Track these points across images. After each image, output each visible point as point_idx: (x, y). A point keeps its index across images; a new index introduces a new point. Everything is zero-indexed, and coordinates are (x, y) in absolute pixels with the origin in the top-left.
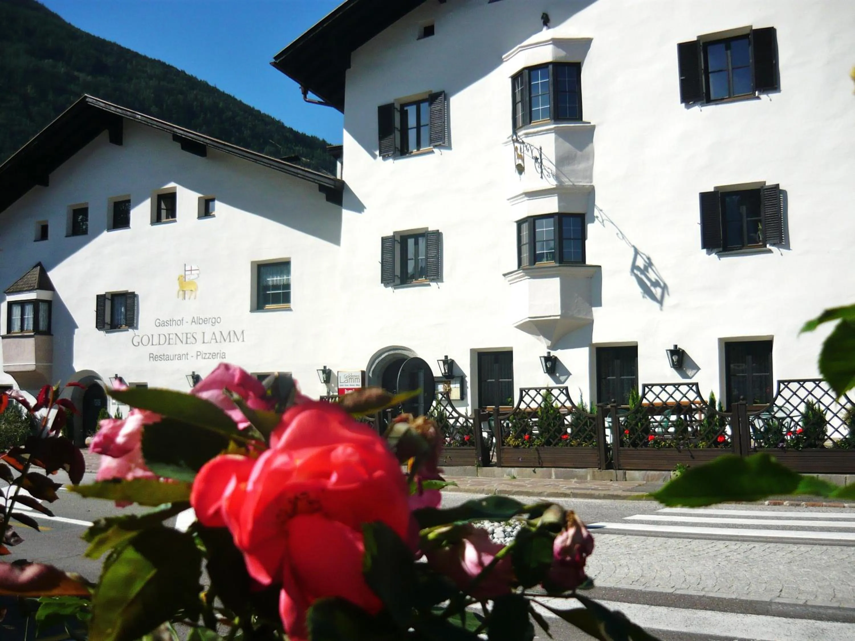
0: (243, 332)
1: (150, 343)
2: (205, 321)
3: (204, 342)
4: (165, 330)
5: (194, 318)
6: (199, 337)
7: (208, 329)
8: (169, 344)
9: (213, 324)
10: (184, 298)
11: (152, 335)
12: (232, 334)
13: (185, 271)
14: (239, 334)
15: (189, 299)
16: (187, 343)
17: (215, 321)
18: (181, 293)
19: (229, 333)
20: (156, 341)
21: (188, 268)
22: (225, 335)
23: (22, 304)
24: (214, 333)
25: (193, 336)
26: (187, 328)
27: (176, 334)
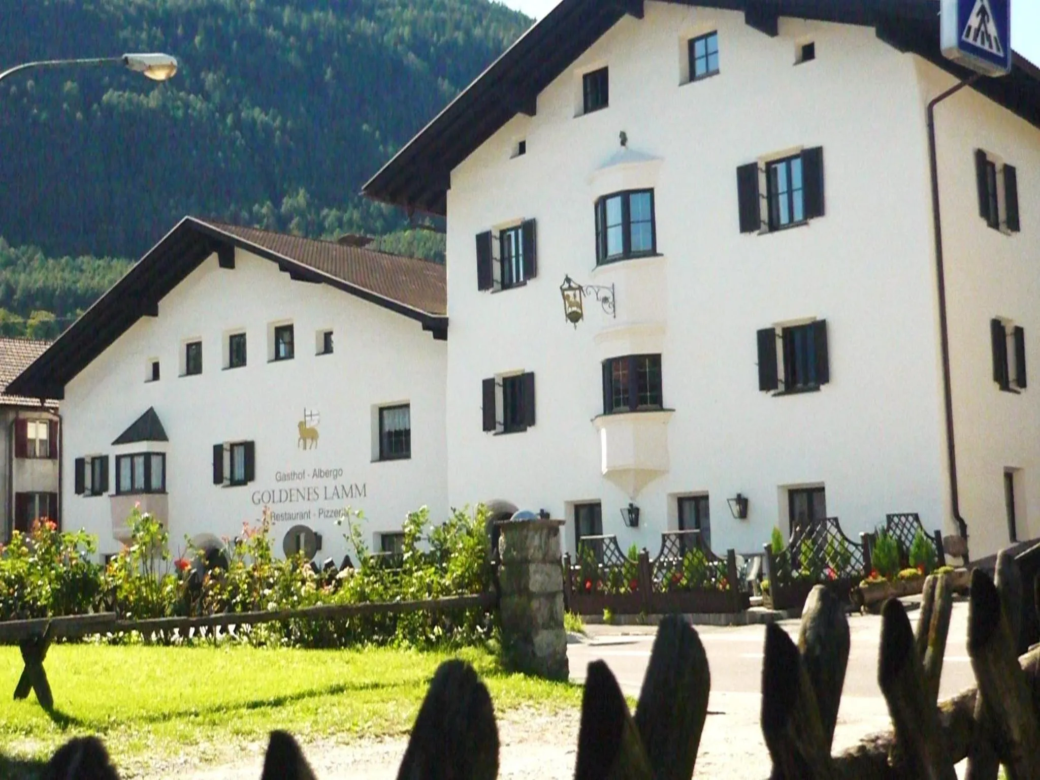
0: (364, 486)
1: (272, 500)
2: (327, 474)
3: (326, 498)
4: (286, 485)
5: (315, 470)
6: (321, 492)
7: (330, 482)
8: (291, 501)
9: (335, 477)
10: (305, 448)
11: (273, 492)
12: (354, 487)
13: (305, 416)
14: (361, 488)
15: (310, 448)
16: (309, 499)
17: (338, 473)
18: (302, 441)
19: (351, 487)
20: (277, 498)
21: (308, 413)
22: (347, 489)
23: (132, 456)
24: (336, 488)
25: (315, 492)
26: (309, 482)
27: (298, 490)
